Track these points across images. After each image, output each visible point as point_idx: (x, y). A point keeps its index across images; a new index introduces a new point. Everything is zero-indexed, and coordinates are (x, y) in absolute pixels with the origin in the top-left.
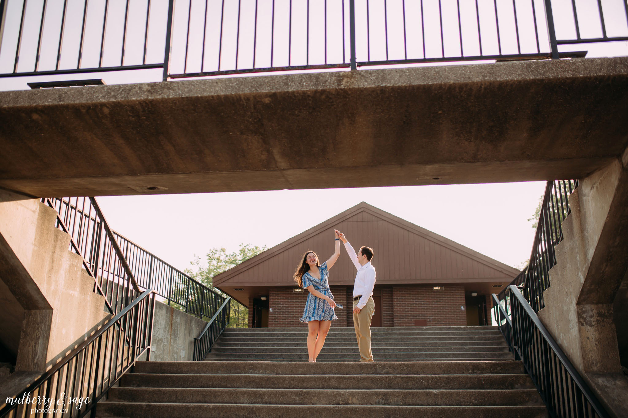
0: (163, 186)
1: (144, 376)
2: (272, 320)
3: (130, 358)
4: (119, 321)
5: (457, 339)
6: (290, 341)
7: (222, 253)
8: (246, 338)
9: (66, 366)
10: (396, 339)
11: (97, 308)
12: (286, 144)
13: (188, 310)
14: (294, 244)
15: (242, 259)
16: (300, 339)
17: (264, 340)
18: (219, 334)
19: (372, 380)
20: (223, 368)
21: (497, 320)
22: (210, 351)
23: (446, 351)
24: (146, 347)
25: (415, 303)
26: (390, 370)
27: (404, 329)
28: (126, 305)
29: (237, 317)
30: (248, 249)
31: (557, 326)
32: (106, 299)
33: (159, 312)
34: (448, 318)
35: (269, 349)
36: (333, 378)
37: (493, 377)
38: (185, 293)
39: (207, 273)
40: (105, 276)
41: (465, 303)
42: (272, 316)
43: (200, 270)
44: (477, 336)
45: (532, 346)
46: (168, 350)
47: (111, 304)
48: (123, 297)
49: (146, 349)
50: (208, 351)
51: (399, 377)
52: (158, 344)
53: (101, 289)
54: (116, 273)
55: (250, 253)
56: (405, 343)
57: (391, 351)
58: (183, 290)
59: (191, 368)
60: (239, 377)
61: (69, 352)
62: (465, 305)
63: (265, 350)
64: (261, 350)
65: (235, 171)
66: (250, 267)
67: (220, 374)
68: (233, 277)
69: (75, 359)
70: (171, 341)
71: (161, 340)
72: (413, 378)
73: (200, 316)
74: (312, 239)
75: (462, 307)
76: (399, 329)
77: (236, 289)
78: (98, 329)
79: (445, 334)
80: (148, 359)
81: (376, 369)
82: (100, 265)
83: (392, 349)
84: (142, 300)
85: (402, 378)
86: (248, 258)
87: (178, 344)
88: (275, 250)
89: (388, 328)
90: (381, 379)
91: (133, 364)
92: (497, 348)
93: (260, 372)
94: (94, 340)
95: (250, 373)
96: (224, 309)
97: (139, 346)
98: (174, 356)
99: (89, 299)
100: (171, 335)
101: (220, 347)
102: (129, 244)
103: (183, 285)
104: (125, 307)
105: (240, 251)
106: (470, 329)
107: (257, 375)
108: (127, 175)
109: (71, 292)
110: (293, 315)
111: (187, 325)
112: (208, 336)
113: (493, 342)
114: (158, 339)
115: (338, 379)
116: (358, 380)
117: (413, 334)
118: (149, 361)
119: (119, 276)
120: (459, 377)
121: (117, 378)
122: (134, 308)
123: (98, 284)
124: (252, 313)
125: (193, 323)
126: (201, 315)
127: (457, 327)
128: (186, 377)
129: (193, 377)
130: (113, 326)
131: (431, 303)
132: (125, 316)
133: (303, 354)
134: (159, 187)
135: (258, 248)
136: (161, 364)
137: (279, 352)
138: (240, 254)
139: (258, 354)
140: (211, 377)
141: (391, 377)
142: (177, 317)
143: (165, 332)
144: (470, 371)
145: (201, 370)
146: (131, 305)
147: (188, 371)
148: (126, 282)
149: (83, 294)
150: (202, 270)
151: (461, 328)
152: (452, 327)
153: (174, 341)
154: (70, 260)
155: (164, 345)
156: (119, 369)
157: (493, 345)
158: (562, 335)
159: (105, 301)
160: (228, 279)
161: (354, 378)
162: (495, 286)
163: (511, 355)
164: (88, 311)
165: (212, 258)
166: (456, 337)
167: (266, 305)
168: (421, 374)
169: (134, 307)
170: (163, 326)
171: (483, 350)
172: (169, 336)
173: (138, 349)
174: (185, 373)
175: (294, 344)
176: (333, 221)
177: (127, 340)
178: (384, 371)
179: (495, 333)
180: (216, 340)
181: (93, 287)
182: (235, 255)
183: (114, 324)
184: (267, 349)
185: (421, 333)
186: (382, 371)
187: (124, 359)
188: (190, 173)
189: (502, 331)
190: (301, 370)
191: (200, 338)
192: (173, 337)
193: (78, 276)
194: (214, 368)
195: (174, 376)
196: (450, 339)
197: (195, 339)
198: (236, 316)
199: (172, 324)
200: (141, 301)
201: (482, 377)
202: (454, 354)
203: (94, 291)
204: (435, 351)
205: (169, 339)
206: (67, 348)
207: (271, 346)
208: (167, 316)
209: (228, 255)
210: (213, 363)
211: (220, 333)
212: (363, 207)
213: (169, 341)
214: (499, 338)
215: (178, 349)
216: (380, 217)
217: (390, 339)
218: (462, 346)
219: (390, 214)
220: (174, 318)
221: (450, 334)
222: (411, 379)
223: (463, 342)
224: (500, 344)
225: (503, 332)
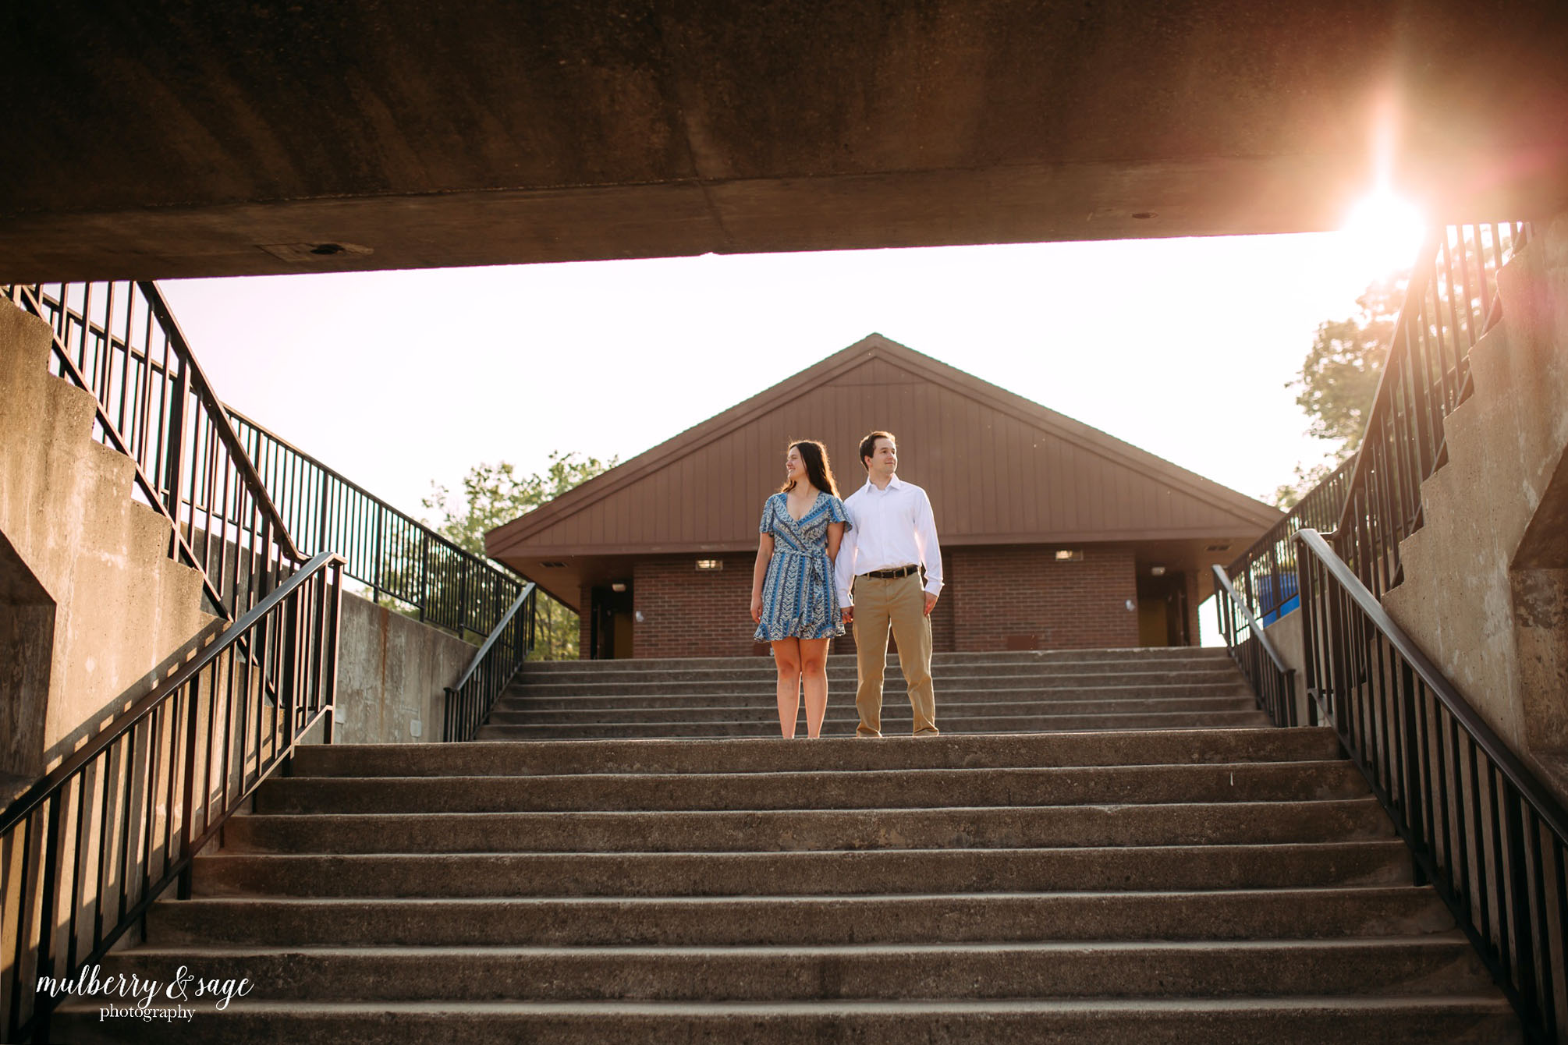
0: (358, 243)
1: (319, 783)
2: (642, 641)
3: (279, 737)
4: (243, 638)
5: (1124, 680)
6: (695, 692)
7: (504, 477)
8: (579, 687)
9: (101, 759)
10: (967, 683)
11: (181, 603)
12: (726, 98)
13: (426, 615)
14: (695, 446)
15: (554, 491)
16: (720, 687)
17: (625, 690)
18: (509, 676)
19: (939, 783)
20: (535, 758)
21: (1224, 631)
22: (487, 722)
23: (1095, 711)
24: (322, 707)
25: (1009, 594)
26: (983, 757)
27: (988, 657)
28: (262, 595)
29: (546, 639)
30: (570, 465)
31: (1443, 630)
32: (206, 577)
33: (349, 619)
34: (1093, 631)
35: (640, 712)
36: (833, 779)
37: (1259, 769)
38: (410, 580)
39: (465, 528)
40: (199, 522)
41: (1135, 593)
42: (642, 632)
43: (449, 520)
44: (1174, 673)
45: (1365, 686)
46: (378, 720)
47: (219, 592)
48: (253, 572)
49: (322, 713)
50: (482, 721)
51: (1009, 774)
52: (350, 703)
53: (191, 552)
54: (229, 516)
55: (576, 476)
56: (991, 693)
57: (956, 714)
58: (405, 572)
59: (446, 759)
60: (580, 782)
61: (109, 721)
62: (1135, 597)
63: (631, 717)
64: (619, 717)
65: (573, 185)
66: (582, 505)
67: (527, 775)
68: (539, 532)
69: (125, 739)
70: (386, 695)
71: (359, 693)
72: (1048, 775)
73: (457, 631)
74: (742, 430)
75: (1129, 603)
76: (976, 659)
77: (547, 565)
78: (188, 659)
79: (1094, 668)
80: (327, 739)
81: (946, 756)
82: (184, 493)
83: (958, 709)
84: (306, 580)
85: (1018, 775)
86: (570, 488)
87: (403, 702)
88: (646, 461)
89: (946, 656)
90: (960, 780)
91: (289, 753)
92: (1226, 701)
93: (635, 767)
94: (176, 689)
95: (606, 770)
96: (520, 613)
97: (301, 705)
98: (393, 734)
99: (157, 577)
100: (383, 679)
101: (511, 711)
102: (264, 439)
103: (405, 560)
104: (260, 599)
105: (551, 470)
106: (1156, 654)
107: (628, 776)
108: (252, 201)
109: (106, 556)
110: (697, 627)
111: (427, 653)
112: (481, 682)
113: (1217, 688)
114: (349, 691)
115: (846, 782)
116: (900, 783)
117: (1011, 670)
118: (332, 743)
119: (238, 525)
120: (1170, 771)
121: (248, 789)
122: (284, 602)
123: (179, 537)
124: (588, 626)
125: (440, 649)
126: (460, 628)
127: (1123, 650)
128: (435, 783)
129: (453, 784)
130: (228, 650)
131: (1049, 593)
132: (261, 624)
133: (729, 725)
134: (348, 246)
135: (597, 464)
136: (366, 753)
137: (667, 721)
138: (552, 480)
139: (613, 727)
140: (503, 783)
141: (988, 773)
142: (397, 632)
143: (367, 672)
144: (1196, 756)
145: (473, 765)
146: (276, 595)
147: (440, 769)
148: (259, 541)
149: (141, 563)
150: (451, 519)
151: (1133, 653)
152: (1109, 650)
153: (393, 697)
154: (99, 467)
155: (366, 706)
156: (250, 767)
157: (1215, 695)
158: (1457, 652)
159: (202, 584)
160: (526, 538)
161: (889, 779)
162: (1212, 548)
163: (1263, 718)
164: (157, 610)
165: (477, 489)
166: (1123, 677)
167: (625, 604)
168: (1065, 765)
169: (284, 598)
170: (363, 656)
171: (1190, 706)
172: (379, 684)
173: (301, 714)
174: (431, 776)
175: (705, 699)
176: (799, 384)
177: (268, 690)
178: (968, 758)
179: (1220, 665)
180: (500, 693)
181: (168, 544)
182: (536, 481)
183: (231, 646)
184: (634, 713)
185: (1031, 666)
186: (962, 758)
187: (263, 739)
188: (440, 193)
189: (1237, 659)
190: (745, 760)
191: (459, 688)
192: (389, 685)
193: (123, 512)
194: (509, 759)
195: (401, 783)
196: (1106, 680)
197: (447, 690)
198: (543, 636)
199: (385, 651)
200: (303, 584)
201: (1229, 770)
202: (1116, 719)
203: (171, 555)
204: (1068, 711)
205: (380, 690)
206: (102, 710)
207: (644, 704)
208: (371, 630)
209: (519, 481)
210: (506, 747)
211: (512, 675)
212: (875, 348)
213: (380, 695)
214: (1230, 678)
215: (403, 715)
216: (920, 372)
217: (954, 682)
218: (1137, 697)
219: (946, 365)
220: (390, 635)
221: (1107, 668)
222: (1041, 778)
223: (1139, 689)
224: (1234, 690)
225: (1240, 660)
